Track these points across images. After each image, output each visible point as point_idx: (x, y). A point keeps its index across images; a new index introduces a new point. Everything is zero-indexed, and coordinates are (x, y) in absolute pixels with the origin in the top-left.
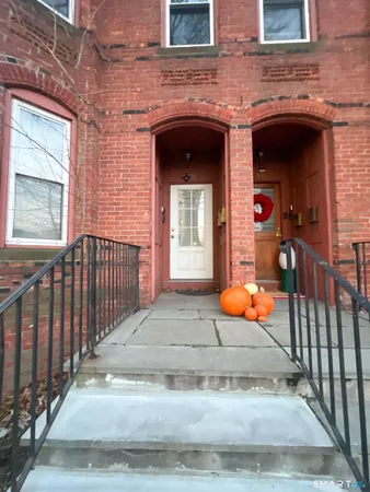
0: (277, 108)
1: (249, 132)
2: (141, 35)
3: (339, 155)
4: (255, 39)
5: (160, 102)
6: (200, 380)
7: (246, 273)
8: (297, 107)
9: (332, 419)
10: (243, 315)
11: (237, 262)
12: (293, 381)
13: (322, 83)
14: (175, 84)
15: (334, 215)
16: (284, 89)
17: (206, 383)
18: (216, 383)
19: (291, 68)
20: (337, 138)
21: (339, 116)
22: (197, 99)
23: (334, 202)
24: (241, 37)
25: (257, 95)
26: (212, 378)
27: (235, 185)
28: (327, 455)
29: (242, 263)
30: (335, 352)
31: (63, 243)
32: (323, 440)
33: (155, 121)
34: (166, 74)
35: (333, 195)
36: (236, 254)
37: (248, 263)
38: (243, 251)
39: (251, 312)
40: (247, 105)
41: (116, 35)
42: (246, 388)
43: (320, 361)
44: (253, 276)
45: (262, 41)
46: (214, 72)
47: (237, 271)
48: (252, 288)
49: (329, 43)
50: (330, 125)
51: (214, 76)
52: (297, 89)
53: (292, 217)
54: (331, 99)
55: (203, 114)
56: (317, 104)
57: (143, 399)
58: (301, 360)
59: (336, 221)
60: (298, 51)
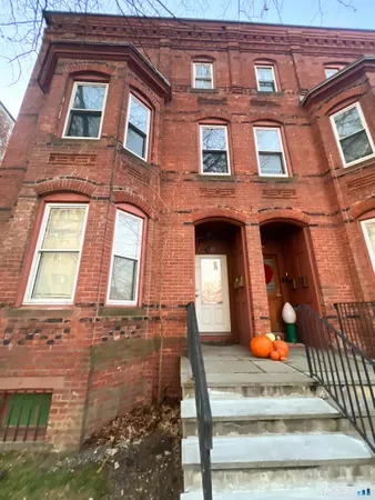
0: (273, 214)
1: (258, 228)
2: (186, 167)
3: (316, 244)
4: (257, 174)
5: (200, 207)
6: (262, 389)
7: (265, 325)
8: (286, 214)
9: (336, 400)
10: (269, 357)
11: (257, 317)
12: (313, 388)
13: (299, 200)
14: (209, 196)
15: (319, 283)
16: (277, 203)
17: (266, 392)
18: (272, 391)
19: (279, 191)
20: (312, 234)
21: (312, 220)
22: (223, 206)
23: (317, 275)
24: (248, 172)
25: (260, 206)
26: (269, 387)
27: (251, 262)
28: (337, 418)
29: (262, 318)
30: (335, 374)
31: (134, 303)
32: (334, 411)
33: (197, 218)
34: (202, 190)
35: (316, 271)
36: (257, 311)
37: (266, 318)
38: (261, 309)
39: (275, 354)
40: (255, 211)
41: (170, 166)
42: (288, 394)
43: (328, 378)
44: (269, 328)
45: (261, 175)
46: (233, 191)
47: (258, 325)
48: (272, 336)
49: (300, 179)
50: (307, 225)
51: (233, 193)
52: (285, 204)
53: (288, 281)
54: (306, 210)
55: (227, 215)
56: (297, 213)
57: (232, 402)
58: (316, 375)
59: (320, 288)
60: (282, 182)
